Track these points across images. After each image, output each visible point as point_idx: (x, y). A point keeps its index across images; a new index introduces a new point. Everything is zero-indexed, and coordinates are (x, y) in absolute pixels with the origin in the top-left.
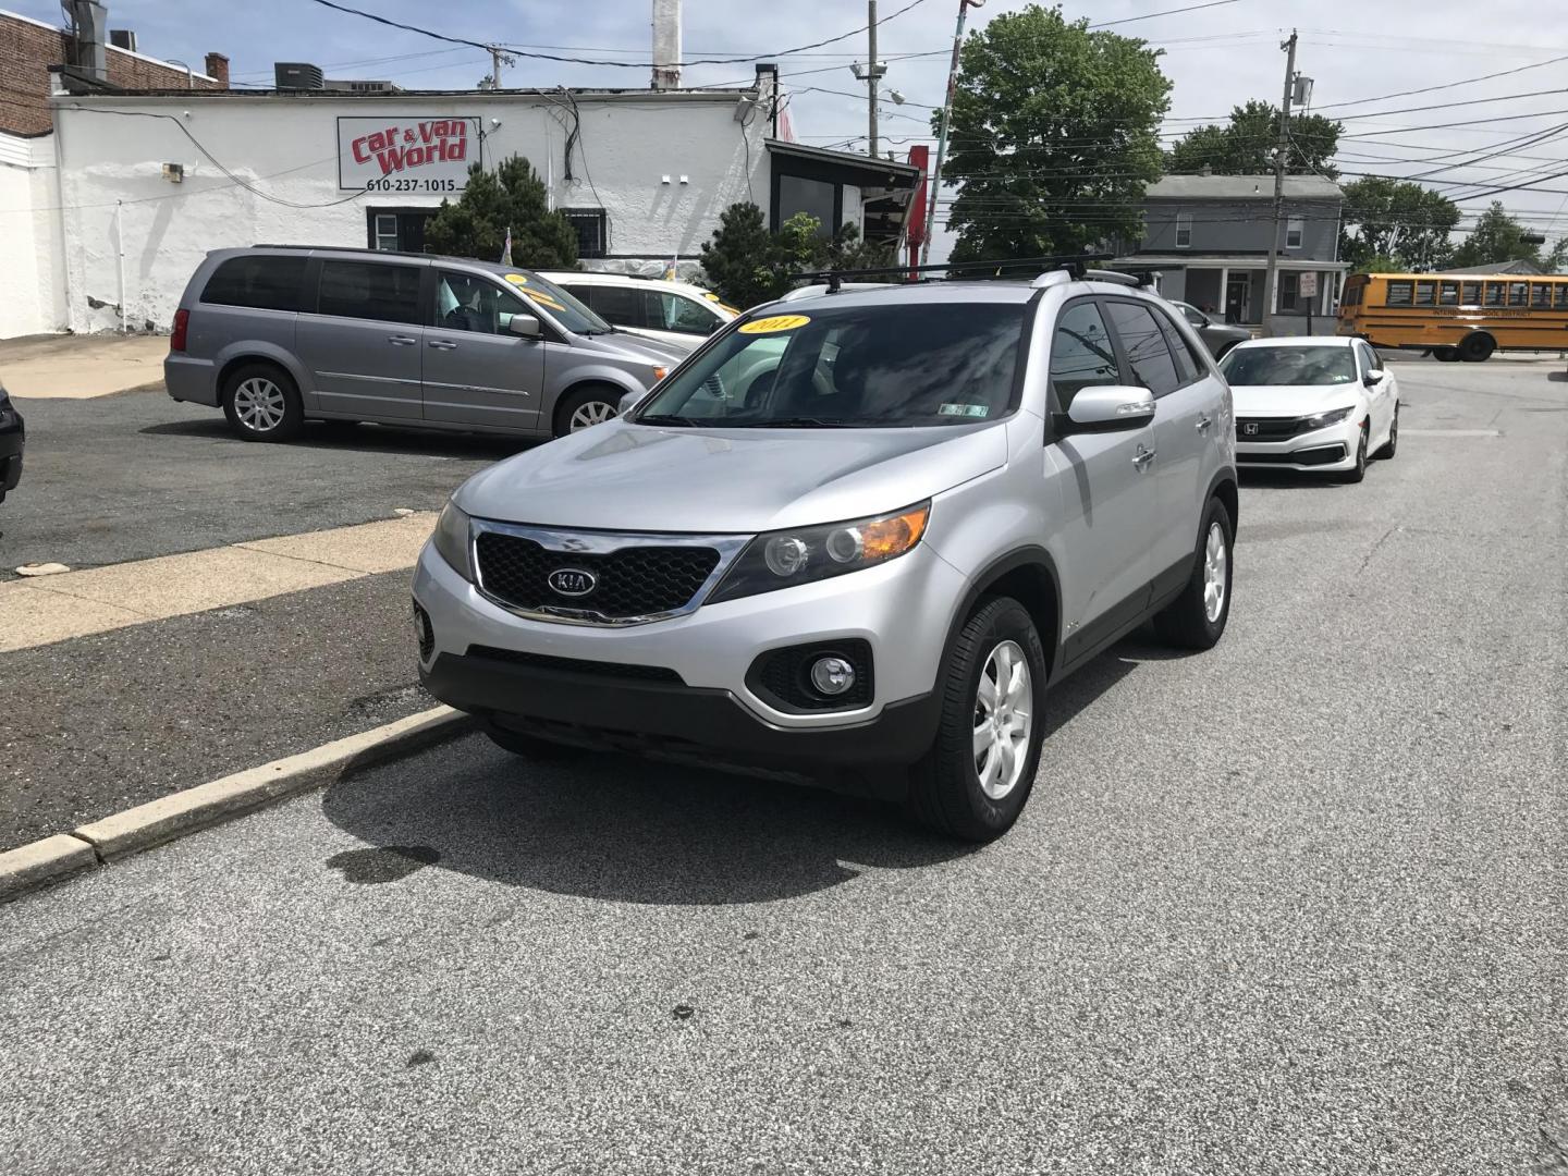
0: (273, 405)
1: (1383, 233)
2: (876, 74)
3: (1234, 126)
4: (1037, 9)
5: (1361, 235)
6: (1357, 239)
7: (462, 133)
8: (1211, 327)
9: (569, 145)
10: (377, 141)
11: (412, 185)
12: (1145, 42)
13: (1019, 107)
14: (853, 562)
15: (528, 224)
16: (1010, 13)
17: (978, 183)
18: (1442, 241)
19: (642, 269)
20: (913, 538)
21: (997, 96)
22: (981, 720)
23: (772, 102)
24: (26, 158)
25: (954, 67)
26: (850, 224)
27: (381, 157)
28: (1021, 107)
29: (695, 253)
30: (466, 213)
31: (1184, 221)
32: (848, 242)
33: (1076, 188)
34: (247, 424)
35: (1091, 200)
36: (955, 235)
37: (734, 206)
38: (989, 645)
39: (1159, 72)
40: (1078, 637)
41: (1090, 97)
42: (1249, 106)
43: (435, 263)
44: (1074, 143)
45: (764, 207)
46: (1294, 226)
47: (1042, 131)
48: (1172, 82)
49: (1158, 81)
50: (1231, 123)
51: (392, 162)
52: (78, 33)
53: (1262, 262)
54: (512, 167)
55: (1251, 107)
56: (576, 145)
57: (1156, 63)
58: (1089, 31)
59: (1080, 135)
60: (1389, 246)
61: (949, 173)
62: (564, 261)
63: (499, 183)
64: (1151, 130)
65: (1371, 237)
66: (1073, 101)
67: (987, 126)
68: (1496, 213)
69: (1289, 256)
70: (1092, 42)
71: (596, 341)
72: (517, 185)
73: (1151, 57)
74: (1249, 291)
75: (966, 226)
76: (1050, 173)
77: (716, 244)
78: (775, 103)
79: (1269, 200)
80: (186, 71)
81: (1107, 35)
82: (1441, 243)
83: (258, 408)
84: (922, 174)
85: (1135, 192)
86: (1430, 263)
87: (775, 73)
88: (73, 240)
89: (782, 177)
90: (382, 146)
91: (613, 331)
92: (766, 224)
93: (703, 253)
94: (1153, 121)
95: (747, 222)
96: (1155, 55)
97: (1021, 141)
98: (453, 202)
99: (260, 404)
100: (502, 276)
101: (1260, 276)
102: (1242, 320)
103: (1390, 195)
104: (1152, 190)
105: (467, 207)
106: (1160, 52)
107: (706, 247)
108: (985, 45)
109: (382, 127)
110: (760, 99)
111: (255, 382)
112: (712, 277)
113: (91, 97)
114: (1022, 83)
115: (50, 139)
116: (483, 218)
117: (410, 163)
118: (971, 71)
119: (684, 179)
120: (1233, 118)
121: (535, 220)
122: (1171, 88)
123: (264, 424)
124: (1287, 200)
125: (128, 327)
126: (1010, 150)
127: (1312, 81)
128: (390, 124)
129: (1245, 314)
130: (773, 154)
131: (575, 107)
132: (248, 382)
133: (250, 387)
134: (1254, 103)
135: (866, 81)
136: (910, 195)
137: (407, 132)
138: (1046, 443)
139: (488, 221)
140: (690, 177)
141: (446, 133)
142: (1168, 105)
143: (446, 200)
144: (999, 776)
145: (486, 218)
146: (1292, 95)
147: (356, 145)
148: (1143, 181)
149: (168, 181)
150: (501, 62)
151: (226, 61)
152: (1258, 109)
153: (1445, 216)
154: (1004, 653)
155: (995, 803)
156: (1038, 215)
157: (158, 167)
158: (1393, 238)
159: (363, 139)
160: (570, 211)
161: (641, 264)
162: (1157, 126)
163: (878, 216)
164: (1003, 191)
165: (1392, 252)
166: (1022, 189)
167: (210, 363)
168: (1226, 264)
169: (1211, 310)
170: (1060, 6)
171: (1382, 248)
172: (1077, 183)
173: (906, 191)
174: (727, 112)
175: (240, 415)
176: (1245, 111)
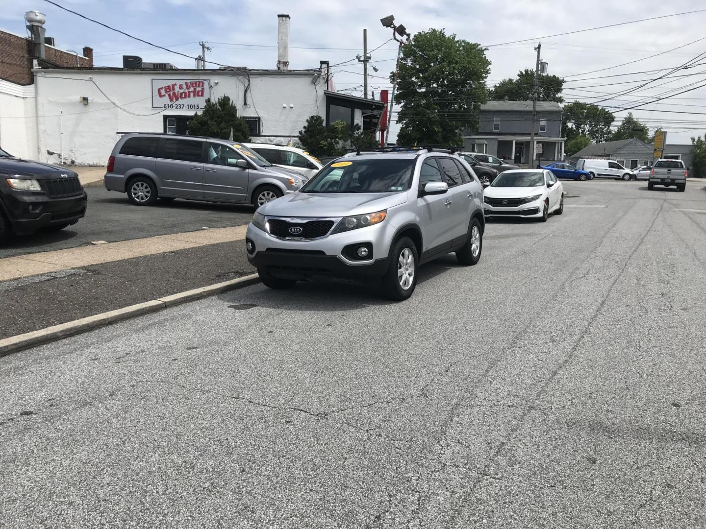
0: (146, 192)
1: (583, 125)
2: (366, 60)
3: (519, 79)
4: (434, 30)
5: (574, 126)
6: (572, 128)
7: (203, 86)
8: (503, 165)
9: (246, 92)
10: (167, 89)
11: (182, 106)
12: (480, 45)
13: (427, 71)
14: (367, 224)
15: (230, 123)
16: (423, 32)
17: (409, 104)
18: (608, 129)
19: (275, 141)
20: (382, 219)
21: (418, 67)
22: (400, 267)
23: (326, 76)
24: (22, 93)
25: (399, 54)
26: (357, 124)
27: (169, 95)
28: (428, 71)
29: (297, 135)
30: (205, 119)
31: (497, 120)
32: (357, 131)
33: (451, 106)
34: (136, 199)
35: (457, 111)
36: (400, 126)
37: (312, 117)
38: (402, 248)
39: (485, 57)
40: (428, 252)
41: (457, 68)
42: (525, 71)
43: (208, 140)
44: (450, 87)
45: (324, 117)
46: (543, 123)
47: (436, 81)
48: (491, 61)
49: (485, 61)
50: (518, 78)
51: (174, 97)
52: (33, 39)
53: (528, 138)
54: (223, 100)
55: (526, 71)
56: (248, 92)
57: (484, 53)
58: (456, 39)
59: (453, 84)
60: (586, 131)
61: (397, 99)
62: (244, 138)
63: (218, 106)
64: (482, 82)
65: (578, 127)
66: (449, 69)
67: (413, 79)
68: (630, 118)
69: (541, 136)
70: (457, 44)
71: (268, 169)
72: (226, 107)
73: (482, 51)
74: (524, 151)
75: (404, 122)
76: (440, 100)
77: (305, 132)
78: (328, 76)
79: (530, 112)
80: (75, 54)
81: (463, 41)
82: (607, 130)
83: (140, 193)
84: (385, 105)
85: (476, 107)
86: (603, 139)
87: (328, 65)
88: (42, 127)
89: (331, 105)
90: (170, 91)
91: (272, 166)
92: (324, 124)
93: (299, 135)
94: (484, 78)
95: (317, 123)
96: (484, 50)
97: (428, 86)
98: (200, 113)
99: (141, 192)
100: (233, 145)
101: (528, 144)
102: (522, 162)
103: (585, 109)
104: (483, 107)
105: (206, 116)
106: (486, 49)
107: (300, 133)
108: (413, 45)
109: (170, 83)
110: (322, 74)
111: (139, 183)
112: (304, 145)
113: (50, 69)
114: (428, 61)
115: (33, 86)
116: (212, 120)
117: (181, 98)
118: (407, 56)
119: (292, 106)
120: (519, 75)
121: (233, 121)
122: (491, 64)
123: (142, 199)
124: (539, 112)
125: (64, 163)
126: (423, 90)
127: (547, 64)
128: (173, 82)
129: (523, 160)
130: (327, 96)
131: (248, 77)
132: (136, 183)
133: (138, 185)
134: (528, 70)
135: (363, 62)
136: (381, 113)
137: (180, 85)
138: (418, 198)
139: (214, 122)
140: (294, 105)
141: (196, 86)
142: (489, 71)
143: (196, 113)
144: (405, 283)
145: (214, 120)
146: (539, 69)
147: (159, 90)
148: (479, 103)
149: (82, 104)
150: (206, 50)
151: (92, 50)
152: (529, 72)
153: (608, 119)
154: (406, 252)
155: (404, 290)
156: (435, 117)
157: (78, 98)
158: (587, 127)
159: (162, 88)
160: (246, 117)
161: (274, 139)
162: (485, 80)
163: (368, 120)
164: (420, 107)
165: (587, 134)
166: (428, 106)
167: (123, 176)
168: (514, 139)
169: (509, 158)
170: (444, 29)
171: (583, 131)
172: (452, 104)
173: (380, 112)
174: (308, 80)
175: (133, 196)
176: (524, 73)
